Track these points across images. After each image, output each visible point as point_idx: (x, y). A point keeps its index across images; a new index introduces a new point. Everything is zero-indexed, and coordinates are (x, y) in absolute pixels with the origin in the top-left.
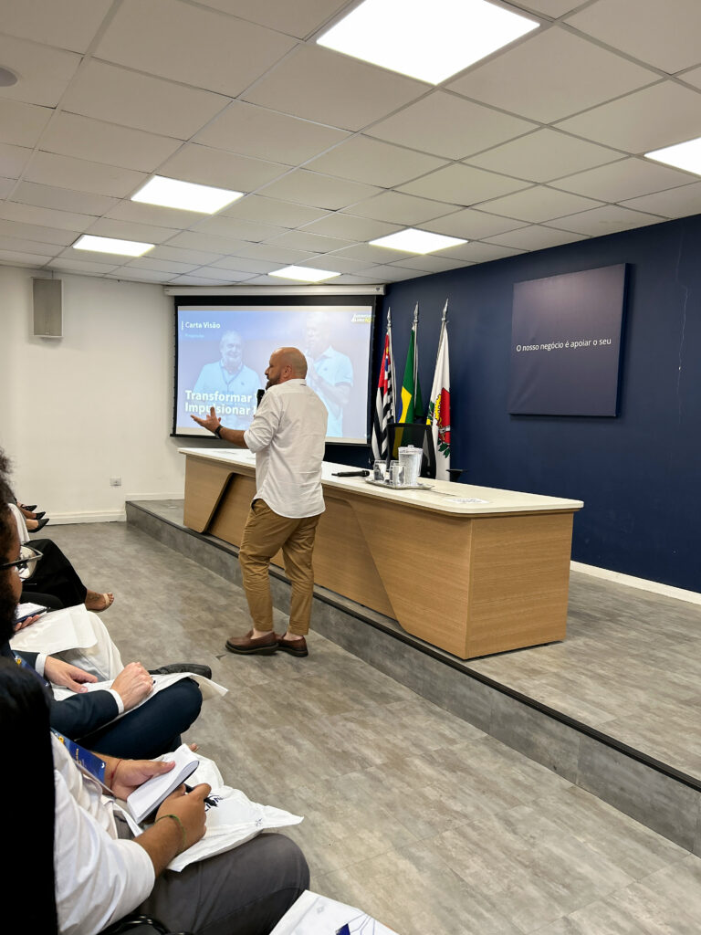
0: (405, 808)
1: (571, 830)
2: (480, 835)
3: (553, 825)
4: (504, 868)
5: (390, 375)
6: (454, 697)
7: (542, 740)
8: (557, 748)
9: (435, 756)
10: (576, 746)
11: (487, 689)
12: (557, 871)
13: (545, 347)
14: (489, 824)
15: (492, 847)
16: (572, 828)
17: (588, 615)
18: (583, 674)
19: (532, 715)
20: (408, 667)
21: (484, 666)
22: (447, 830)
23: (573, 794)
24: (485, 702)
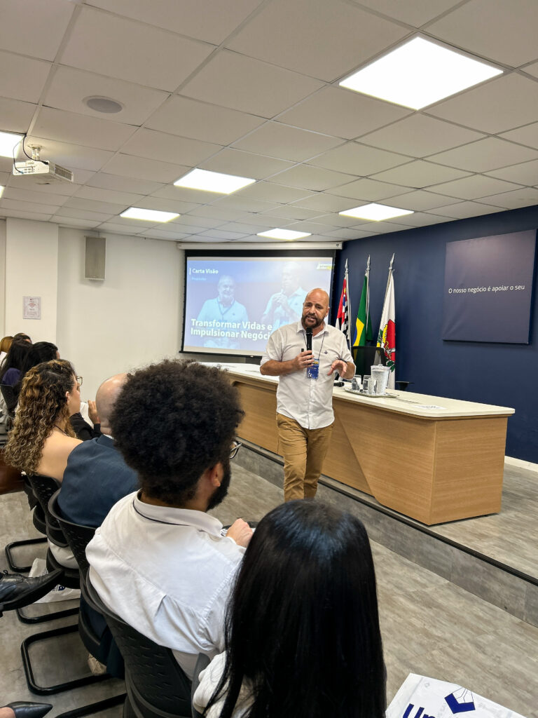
0: (400, 632)
1: (526, 653)
2: (459, 653)
3: (511, 648)
4: (481, 678)
5: (346, 309)
6: (422, 553)
7: (495, 587)
8: (508, 593)
9: (413, 595)
10: (523, 591)
11: (449, 548)
12: (521, 681)
13: (471, 290)
14: (464, 646)
15: (469, 662)
16: (527, 652)
17: (513, 494)
18: (520, 538)
19: (486, 568)
20: (383, 530)
21: (443, 530)
22: (434, 650)
23: (523, 627)
24: (447, 557)
